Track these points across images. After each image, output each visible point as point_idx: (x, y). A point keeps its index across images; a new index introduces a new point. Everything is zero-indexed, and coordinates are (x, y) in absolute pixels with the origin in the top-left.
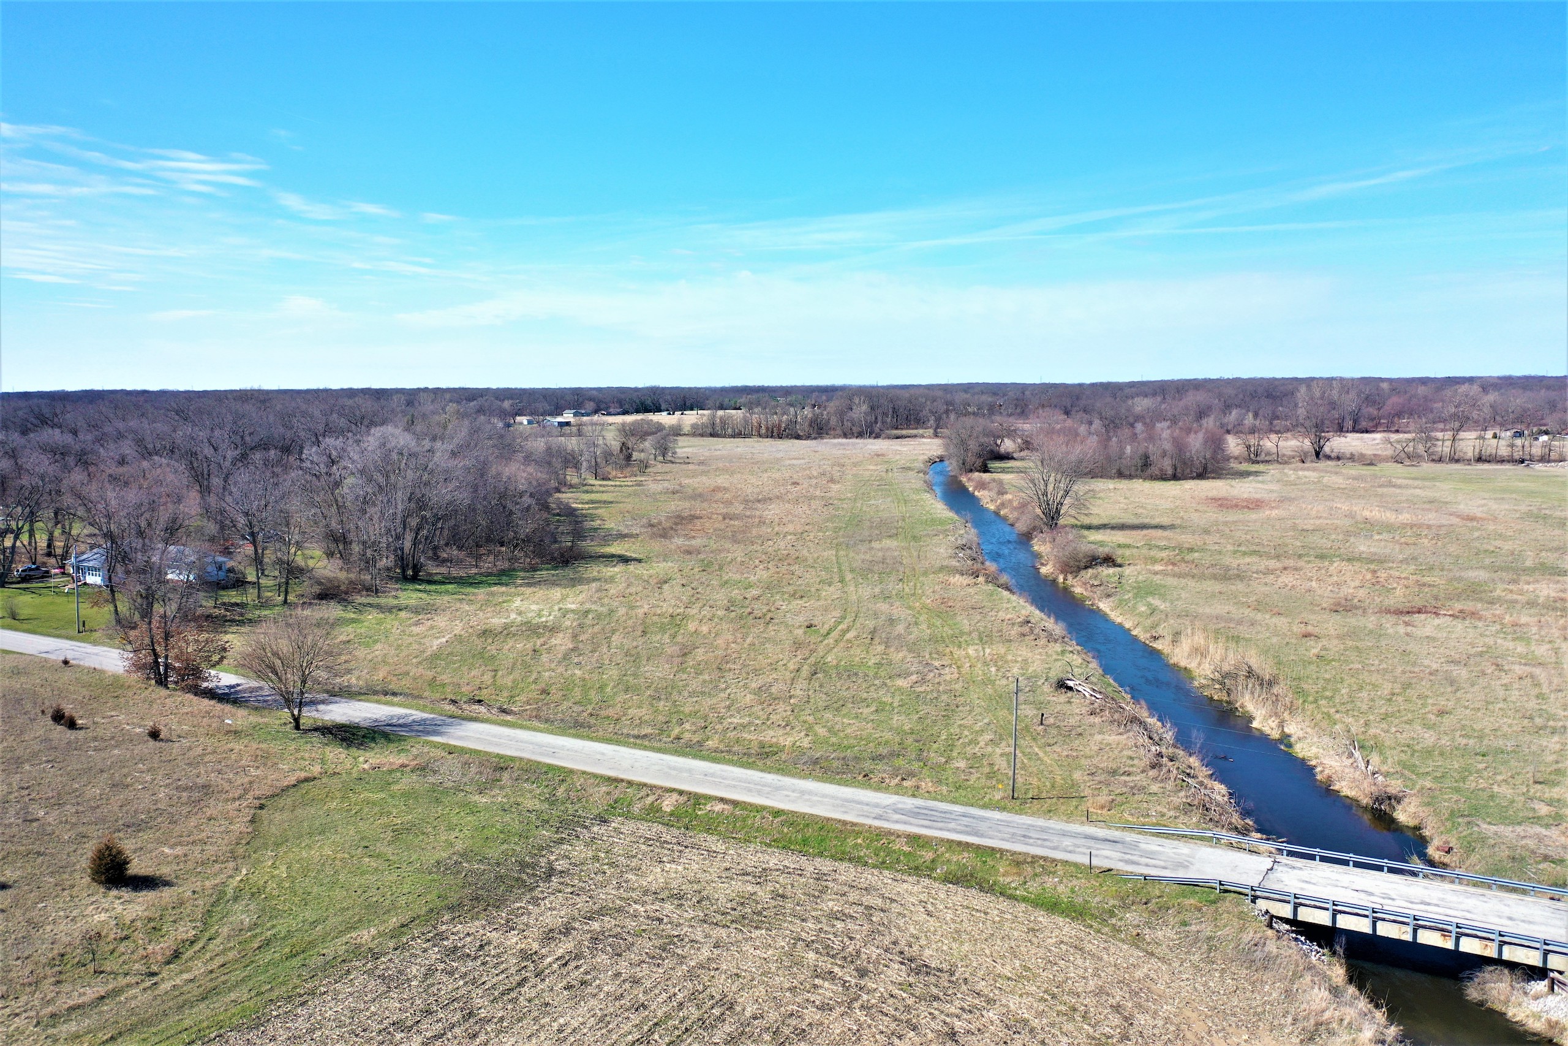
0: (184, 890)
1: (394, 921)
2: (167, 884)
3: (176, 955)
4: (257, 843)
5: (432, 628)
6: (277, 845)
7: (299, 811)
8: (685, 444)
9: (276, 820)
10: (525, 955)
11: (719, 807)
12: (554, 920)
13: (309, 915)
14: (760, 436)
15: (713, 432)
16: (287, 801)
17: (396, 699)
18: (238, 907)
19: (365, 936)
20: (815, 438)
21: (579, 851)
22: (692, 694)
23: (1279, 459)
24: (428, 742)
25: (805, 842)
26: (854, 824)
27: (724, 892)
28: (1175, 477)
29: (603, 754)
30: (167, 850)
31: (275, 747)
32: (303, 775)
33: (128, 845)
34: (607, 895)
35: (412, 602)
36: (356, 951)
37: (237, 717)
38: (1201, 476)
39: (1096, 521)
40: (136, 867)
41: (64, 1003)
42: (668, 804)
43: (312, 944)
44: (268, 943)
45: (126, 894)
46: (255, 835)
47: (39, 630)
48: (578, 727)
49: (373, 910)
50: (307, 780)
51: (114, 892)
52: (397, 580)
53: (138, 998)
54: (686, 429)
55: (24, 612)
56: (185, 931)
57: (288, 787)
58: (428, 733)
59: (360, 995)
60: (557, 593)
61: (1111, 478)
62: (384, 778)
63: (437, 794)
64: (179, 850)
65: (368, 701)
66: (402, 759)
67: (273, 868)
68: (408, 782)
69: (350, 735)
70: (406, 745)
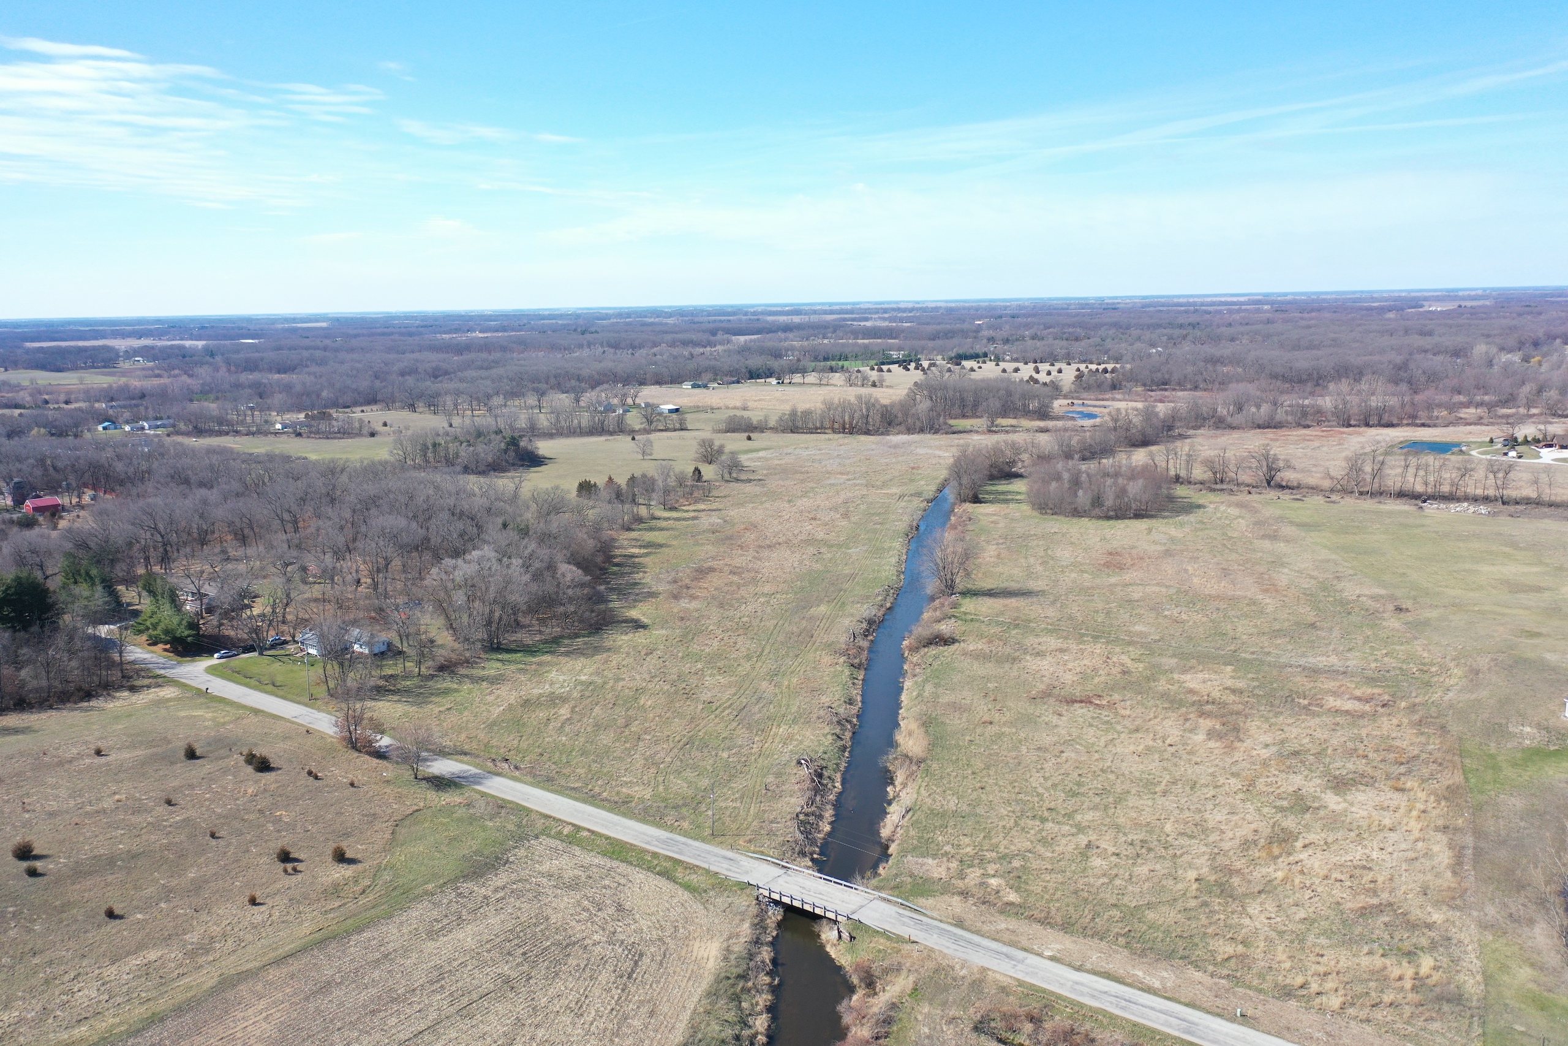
0: (366, 865)
1: (441, 881)
2: (360, 862)
3: (364, 891)
4: (394, 844)
5: (498, 697)
6: (402, 845)
7: (413, 828)
9: (402, 831)
10: (485, 897)
12: (500, 883)
13: (412, 878)
14: (834, 431)
16: (407, 822)
17: (465, 758)
18: (386, 873)
19: (430, 887)
20: (882, 434)
21: (521, 852)
24: (474, 789)
25: (613, 853)
26: (631, 845)
27: (568, 874)
29: (549, 801)
30: (359, 846)
31: (404, 791)
32: (417, 808)
33: (344, 845)
34: (524, 874)
35: (492, 672)
36: (426, 893)
37: (387, 770)
38: (1138, 516)
39: (988, 584)
40: (349, 855)
41: (329, 907)
42: (566, 831)
43: (411, 889)
44: (395, 888)
45: (345, 866)
46: (393, 840)
47: (289, 696)
48: (548, 782)
49: (435, 876)
50: (417, 811)
51: (341, 865)
52: (486, 651)
53: (351, 906)
55: (279, 679)
56: (367, 882)
57: (409, 815)
58: (475, 783)
59: (424, 909)
60: (580, 663)
62: (448, 810)
63: (472, 820)
64: (364, 847)
65: (452, 759)
66: (458, 799)
67: (399, 856)
68: (461, 812)
69: (440, 783)
70: (463, 791)
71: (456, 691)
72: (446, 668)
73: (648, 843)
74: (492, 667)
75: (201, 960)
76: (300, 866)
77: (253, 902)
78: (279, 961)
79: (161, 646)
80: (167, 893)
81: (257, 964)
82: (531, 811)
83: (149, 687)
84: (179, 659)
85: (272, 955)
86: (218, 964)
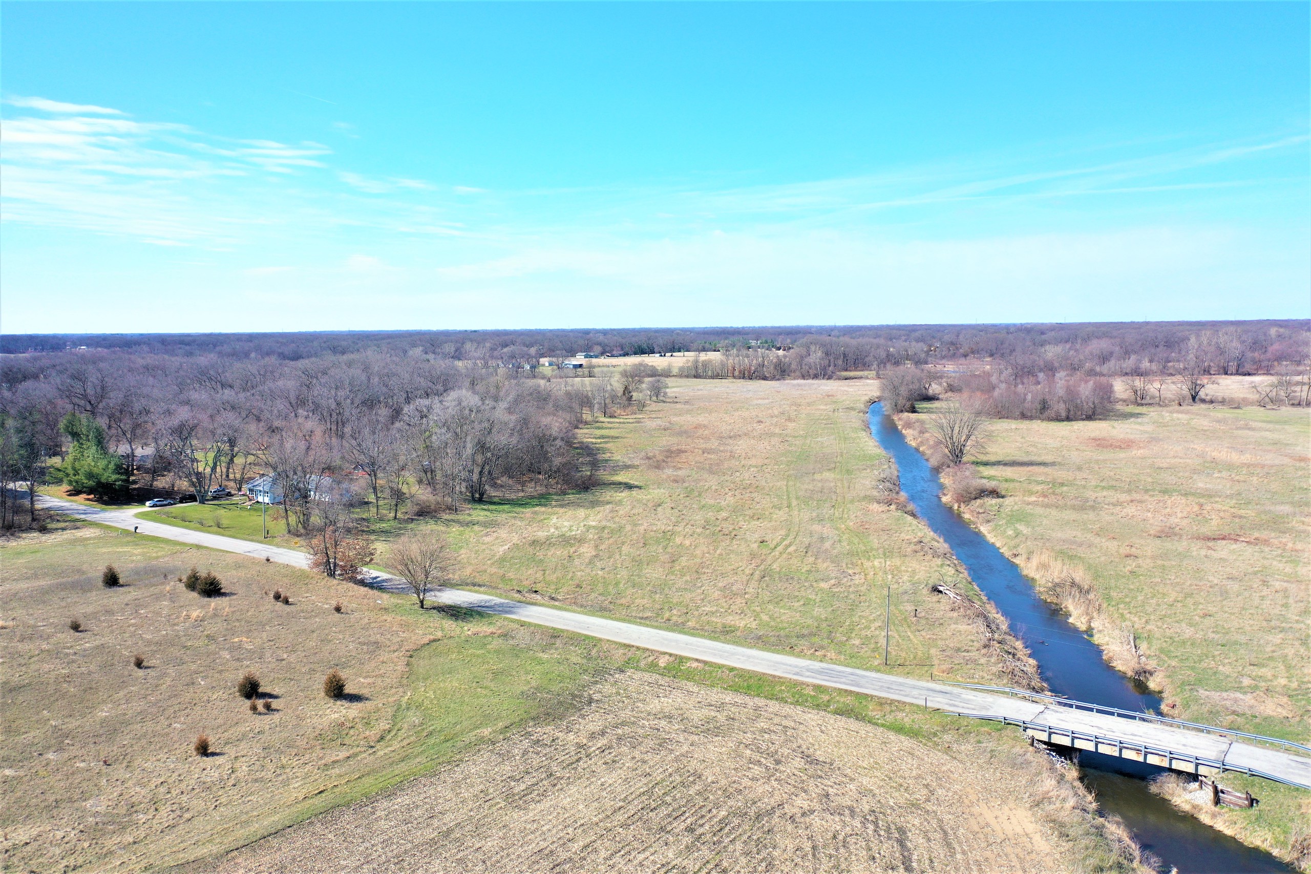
0: (378, 703)
1: (501, 725)
2: (368, 699)
3: (382, 738)
4: (413, 678)
5: (497, 538)
6: (425, 679)
7: (434, 660)
8: (674, 385)
9: (422, 665)
10: (580, 746)
11: (695, 665)
12: (594, 728)
13: (451, 719)
14: (734, 377)
15: (697, 373)
16: (425, 653)
17: (482, 589)
18: (410, 713)
19: (486, 732)
20: (779, 380)
21: (608, 689)
22: (678, 590)
23: (1160, 402)
24: (506, 619)
25: (749, 687)
26: (780, 678)
27: (697, 715)
28: (1068, 419)
29: (620, 629)
30: (362, 680)
31: (411, 619)
32: (432, 637)
33: (343, 674)
34: (625, 715)
35: (481, 519)
36: (482, 740)
37: (385, 599)
38: (1089, 418)
39: (993, 459)
40: (349, 690)
41: (329, 759)
42: (662, 662)
43: (455, 735)
44: (430, 734)
45: (347, 703)
46: (411, 673)
47: (238, 535)
48: (603, 611)
49: (487, 719)
50: (435, 640)
51: (339, 703)
52: (469, 502)
53: (366, 758)
54: (675, 371)
55: (225, 522)
56: (384, 725)
57: (424, 644)
58: (507, 612)
59: (488, 762)
60: (581, 512)
61: (1015, 419)
62: (482, 641)
63: (516, 652)
64: (369, 680)
65: (463, 590)
66: (491, 629)
67: (425, 693)
68: (496, 643)
69: (454, 612)
70: (494, 620)
71: (445, 532)
72: (424, 512)
73: (797, 674)
74: (479, 513)
75: (110, 843)
76: (275, 704)
77: (204, 750)
78: (252, 845)
79: (84, 496)
80: (60, 739)
81: (215, 849)
82: (600, 640)
83: (63, 529)
84: (104, 506)
85: (241, 834)
86: (141, 848)
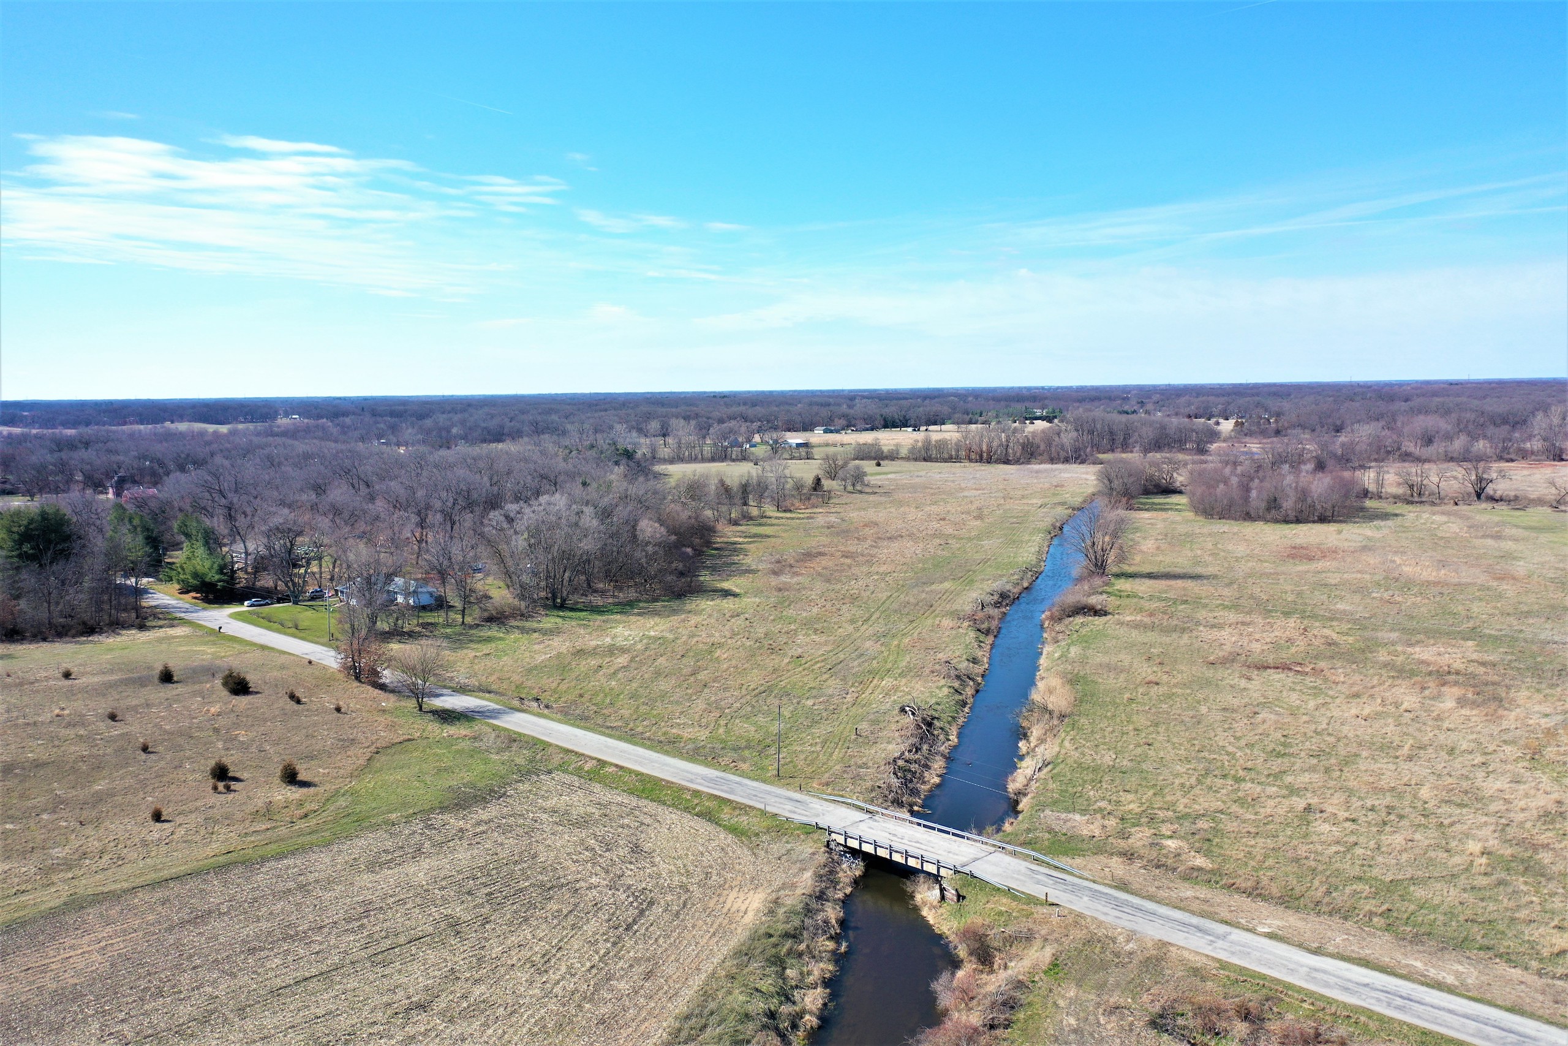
0: (321, 789)
1: (411, 811)
2: (315, 786)
3: (306, 816)
4: (366, 770)
5: (548, 646)
6: (376, 772)
7: (396, 756)
9: (382, 760)
10: (461, 830)
11: (612, 769)
12: (484, 817)
13: (374, 805)
15: (926, 455)
16: (392, 750)
17: (489, 696)
18: (343, 799)
19: (393, 816)
21: (525, 787)
22: (669, 702)
23: (1436, 499)
24: (486, 723)
26: (668, 782)
29: (576, 736)
30: (321, 770)
31: (402, 720)
32: (409, 737)
33: (300, 766)
34: (521, 808)
35: (548, 625)
36: (386, 822)
37: (388, 701)
39: (1146, 570)
40: (300, 777)
41: (252, 829)
42: (588, 766)
43: (368, 817)
44: (348, 815)
45: (294, 788)
46: (366, 767)
47: (310, 638)
48: (583, 721)
49: (404, 806)
50: (409, 740)
51: (289, 788)
52: (545, 607)
53: (283, 831)
54: (904, 452)
55: (302, 625)
56: (314, 806)
57: (396, 743)
58: (491, 717)
59: (377, 839)
60: (651, 622)
61: (1235, 519)
62: (451, 741)
63: (473, 753)
64: (326, 771)
65: (471, 696)
66: (463, 732)
67: (368, 782)
68: (465, 745)
69: (447, 716)
70: (473, 724)
71: (501, 639)
72: (497, 618)
73: (691, 781)
74: (550, 621)
75: (55, 878)
76: (234, 785)
77: (157, 817)
78: (154, 885)
79: (194, 594)
80: (57, 805)
81: (126, 885)
82: (550, 745)
83: (161, 627)
84: (206, 605)
85: (153, 876)
86: (76, 882)
